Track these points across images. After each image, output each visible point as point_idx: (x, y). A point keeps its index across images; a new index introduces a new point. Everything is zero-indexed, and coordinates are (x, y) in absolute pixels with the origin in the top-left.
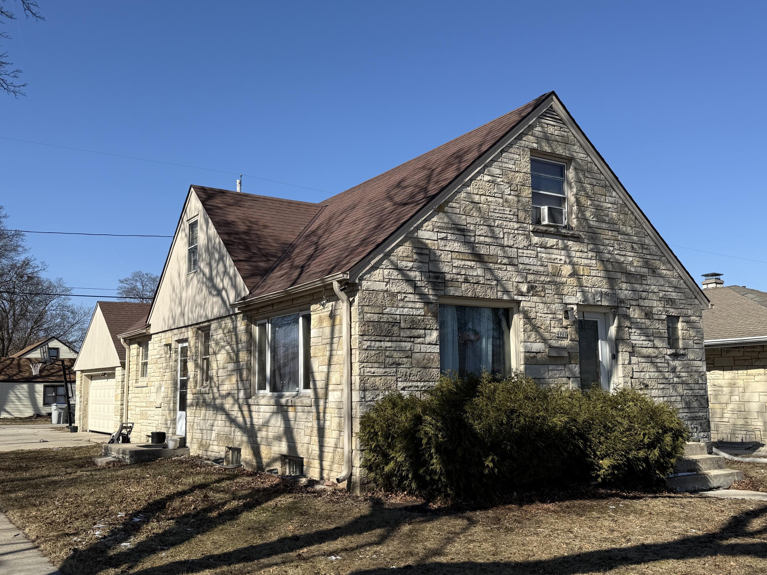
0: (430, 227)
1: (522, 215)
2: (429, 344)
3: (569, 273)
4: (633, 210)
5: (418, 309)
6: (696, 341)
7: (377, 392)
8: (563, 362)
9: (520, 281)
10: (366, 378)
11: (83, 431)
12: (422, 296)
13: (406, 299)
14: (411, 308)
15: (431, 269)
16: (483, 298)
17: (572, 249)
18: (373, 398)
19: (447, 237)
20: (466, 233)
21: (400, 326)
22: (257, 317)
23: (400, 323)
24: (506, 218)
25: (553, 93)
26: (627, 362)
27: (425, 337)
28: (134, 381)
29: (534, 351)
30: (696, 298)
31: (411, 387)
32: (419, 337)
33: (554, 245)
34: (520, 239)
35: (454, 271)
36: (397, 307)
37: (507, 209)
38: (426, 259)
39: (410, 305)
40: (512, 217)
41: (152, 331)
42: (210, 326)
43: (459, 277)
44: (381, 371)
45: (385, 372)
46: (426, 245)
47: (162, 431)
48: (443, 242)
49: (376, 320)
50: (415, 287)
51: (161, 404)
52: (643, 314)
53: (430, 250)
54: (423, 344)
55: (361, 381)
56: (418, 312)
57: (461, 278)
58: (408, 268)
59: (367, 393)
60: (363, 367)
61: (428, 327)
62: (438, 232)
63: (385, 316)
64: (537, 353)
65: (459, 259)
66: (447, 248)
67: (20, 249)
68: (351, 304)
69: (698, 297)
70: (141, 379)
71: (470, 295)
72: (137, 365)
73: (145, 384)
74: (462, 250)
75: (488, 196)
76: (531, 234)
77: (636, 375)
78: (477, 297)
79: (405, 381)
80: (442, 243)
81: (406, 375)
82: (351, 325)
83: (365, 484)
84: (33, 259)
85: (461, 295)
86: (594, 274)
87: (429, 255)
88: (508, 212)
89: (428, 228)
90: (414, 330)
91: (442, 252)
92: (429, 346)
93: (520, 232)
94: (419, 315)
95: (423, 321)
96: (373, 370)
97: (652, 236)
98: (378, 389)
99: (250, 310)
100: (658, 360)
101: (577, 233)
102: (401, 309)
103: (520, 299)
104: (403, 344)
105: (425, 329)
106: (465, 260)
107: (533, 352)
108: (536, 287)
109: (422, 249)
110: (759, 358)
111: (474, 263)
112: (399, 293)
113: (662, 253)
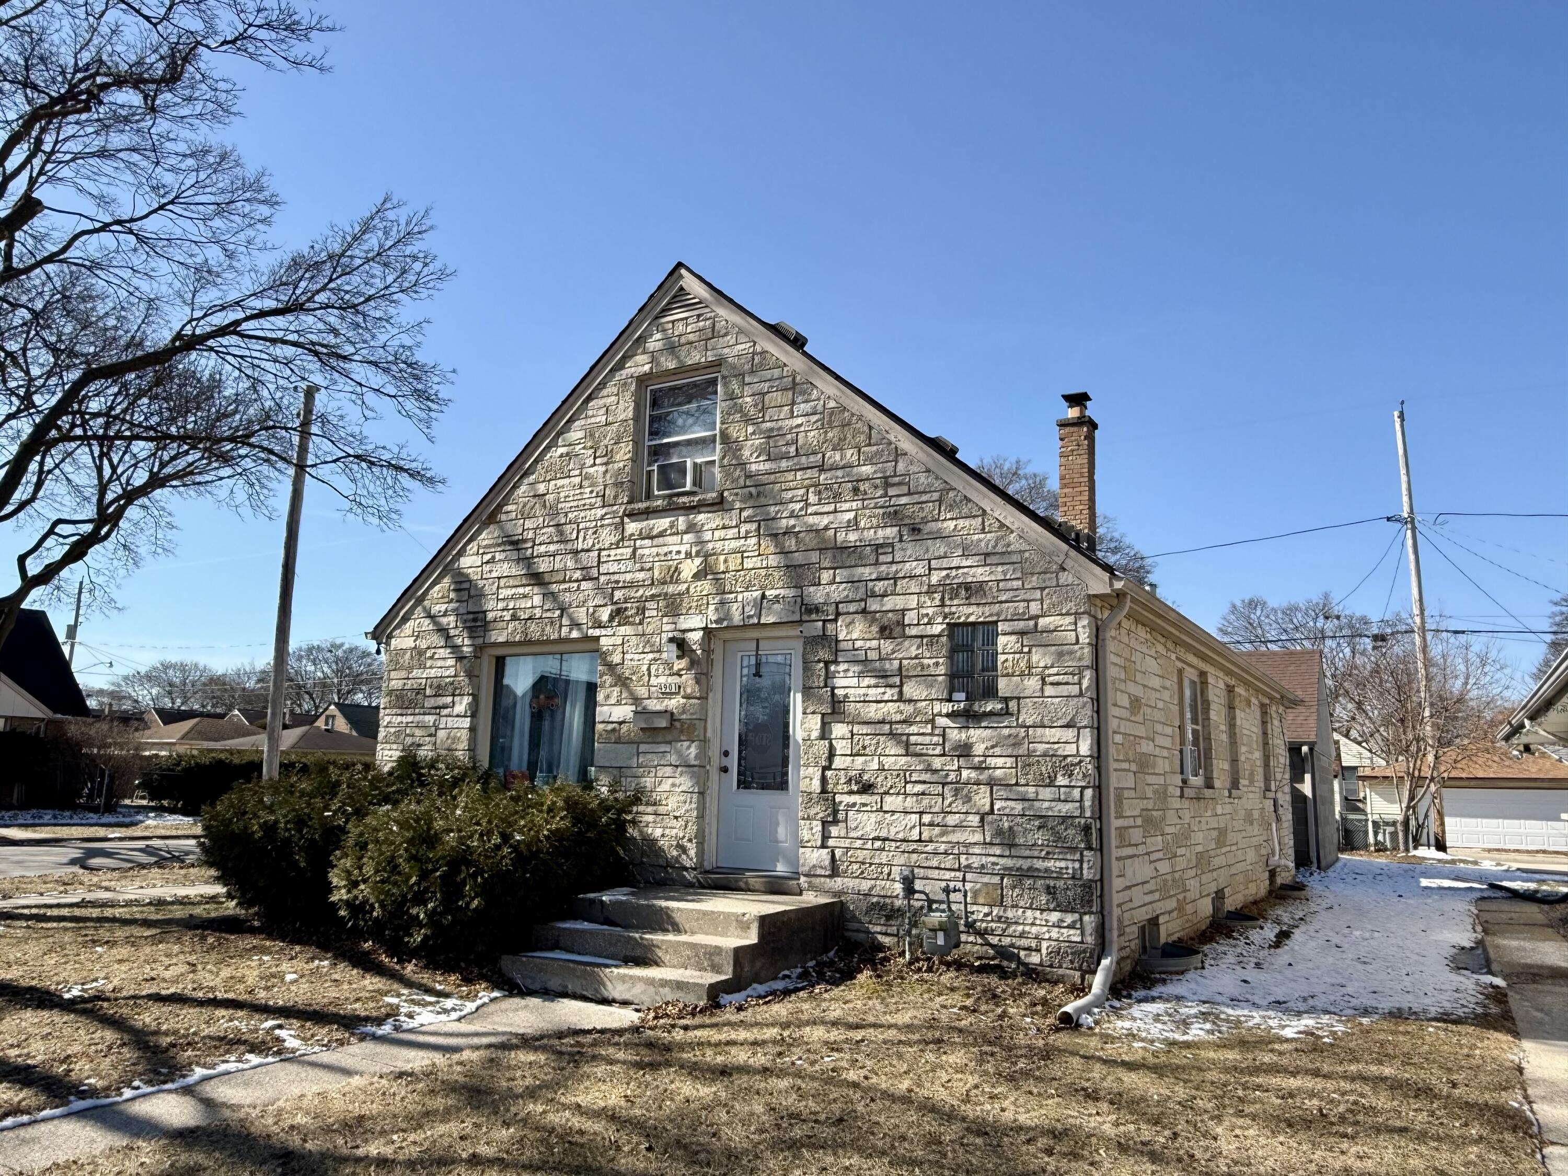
0: (474, 549)
1: (611, 492)
2: (458, 716)
3: (695, 574)
5: (448, 668)
8: (669, 739)
9: (600, 603)
12: (455, 648)
13: (436, 656)
14: (441, 667)
15: (470, 609)
16: (538, 641)
17: (706, 528)
19: (493, 557)
20: (520, 546)
21: (425, 693)
23: (425, 689)
24: (585, 505)
25: (680, 265)
26: (815, 735)
27: (452, 707)
29: (615, 720)
32: (445, 707)
33: (666, 530)
34: (605, 533)
35: (500, 606)
36: (425, 668)
37: (586, 490)
38: (465, 595)
39: (440, 663)
40: (594, 500)
43: (505, 613)
46: (467, 575)
48: (488, 566)
49: (400, 688)
50: (448, 637)
52: (875, 629)
53: (470, 581)
54: (450, 716)
56: (447, 673)
57: (507, 616)
58: (442, 613)
61: (458, 691)
62: (484, 553)
63: (411, 681)
64: (620, 723)
65: (508, 587)
66: (493, 575)
71: (518, 638)
74: (514, 572)
76: (625, 520)
78: (530, 640)
80: (487, 568)
85: (505, 640)
86: (750, 566)
87: (468, 590)
88: (588, 495)
89: (471, 551)
90: (441, 698)
91: (486, 582)
92: (458, 719)
93: (606, 522)
94: (449, 677)
95: (453, 684)
100: (914, 729)
102: (429, 671)
103: (598, 634)
104: (427, 718)
105: (454, 695)
106: (516, 586)
107: (615, 723)
108: (626, 609)
109: (461, 582)
111: (530, 588)
112: (429, 648)
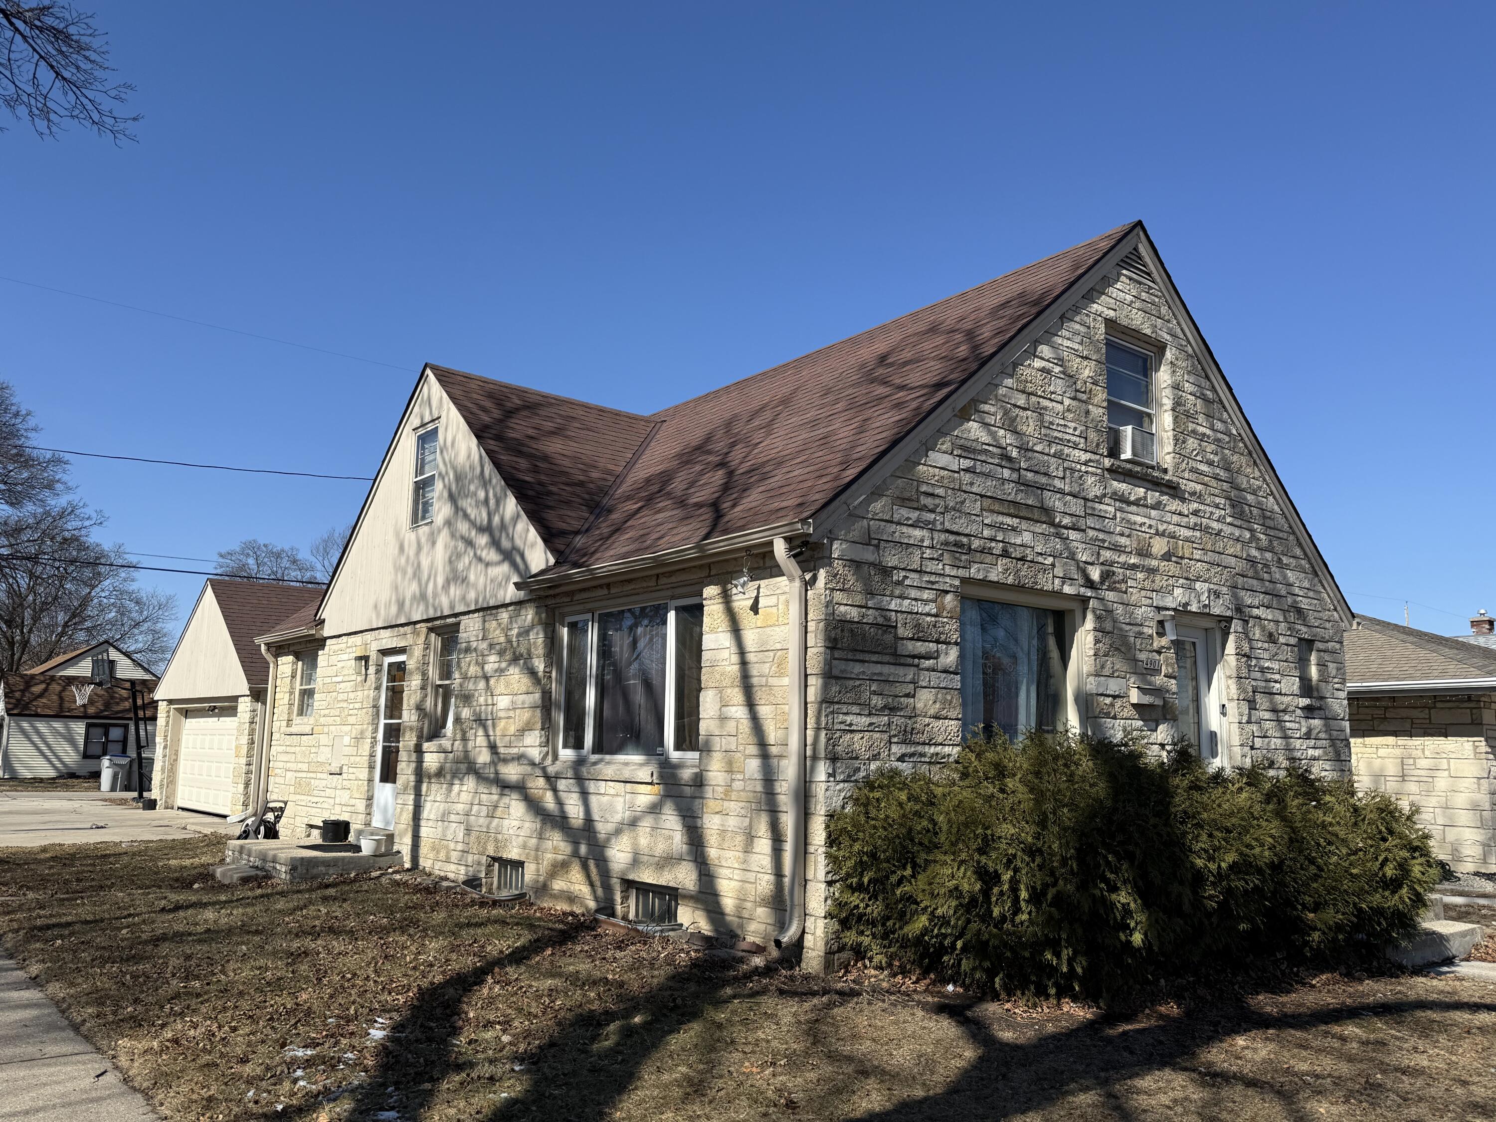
0: (947, 446)
1: (1092, 435)
2: (945, 671)
3: (1163, 552)
4: (1251, 448)
6: (1336, 686)
7: (856, 764)
8: (1154, 716)
9: (1089, 560)
10: (837, 735)
11: (166, 808)
12: (935, 576)
13: (907, 582)
14: (916, 600)
15: (948, 526)
16: (1032, 588)
17: (1167, 508)
18: (849, 776)
19: (974, 466)
21: (896, 634)
22: (566, 610)
23: (896, 627)
24: (1069, 441)
25: (1140, 223)
26: (1244, 720)
27: (936, 658)
28: (284, 723)
29: (1112, 693)
30: (1335, 609)
31: (912, 755)
32: (927, 657)
33: (1140, 499)
34: (1089, 482)
35: (987, 533)
36: (892, 596)
37: (1069, 424)
38: (940, 506)
39: (913, 593)
40: (1078, 439)
41: (326, 632)
42: (458, 624)
43: (993, 544)
44: (864, 721)
45: (871, 724)
47: (341, 818)
48: (968, 475)
49: (856, 620)
50: (922, 559)
51: (341, 768)
52: (1266, 633)
53: (945, 488)
54: (934, 670)
55: (829, 739)
56: (927, 609)
57: (998, 548)
58: (910, 522)
59: (838, 765)
60: (833, 712)
61: (943, 637)
62: (960, 456)
63: (870, 612)
64: (1115, 697)
65: (993, 511)
66: (975, 489)
67: (58, 486)
68: (808, 584)
69: (1339, 608)
70: (297, 720)
71: (1010, 580)
72: (291, 693)
73: (307, 730)
75: (1041, 397)
76: (1107, 475)
77: (1258, 742)
78: (1023, 587)
79: (904, 742)
80: (967, 478)
81: (905, 731)
82: (806, 627)
83: (834, 953)
84: (81, 504)
85: (996, 579)
86: (1198, 557)
87: (945, 499)
88: (1071, 431)
89: (944, 447)
90: (920, 643)
91: (965, 495)
92: (944, 675)
93: (1090, 469)
94: (928, 615)
95: (935, 626)
96: (849, 719)
97: (1278, 496)
98: (857, 758)
99: (554, 596)
100: (1287, 718)
101: (1175, 479)
102: (899, 601)
103: (1089, 594)
104: (901, 670)
105: (938, 642)
106: (1003, 514)
107: (1108, 696)
108: (1114, 573)
109: (933, 485)
110: (1386, 718)
111: (1018, 520)
112: (895, 568)
113: (1291, 527)
